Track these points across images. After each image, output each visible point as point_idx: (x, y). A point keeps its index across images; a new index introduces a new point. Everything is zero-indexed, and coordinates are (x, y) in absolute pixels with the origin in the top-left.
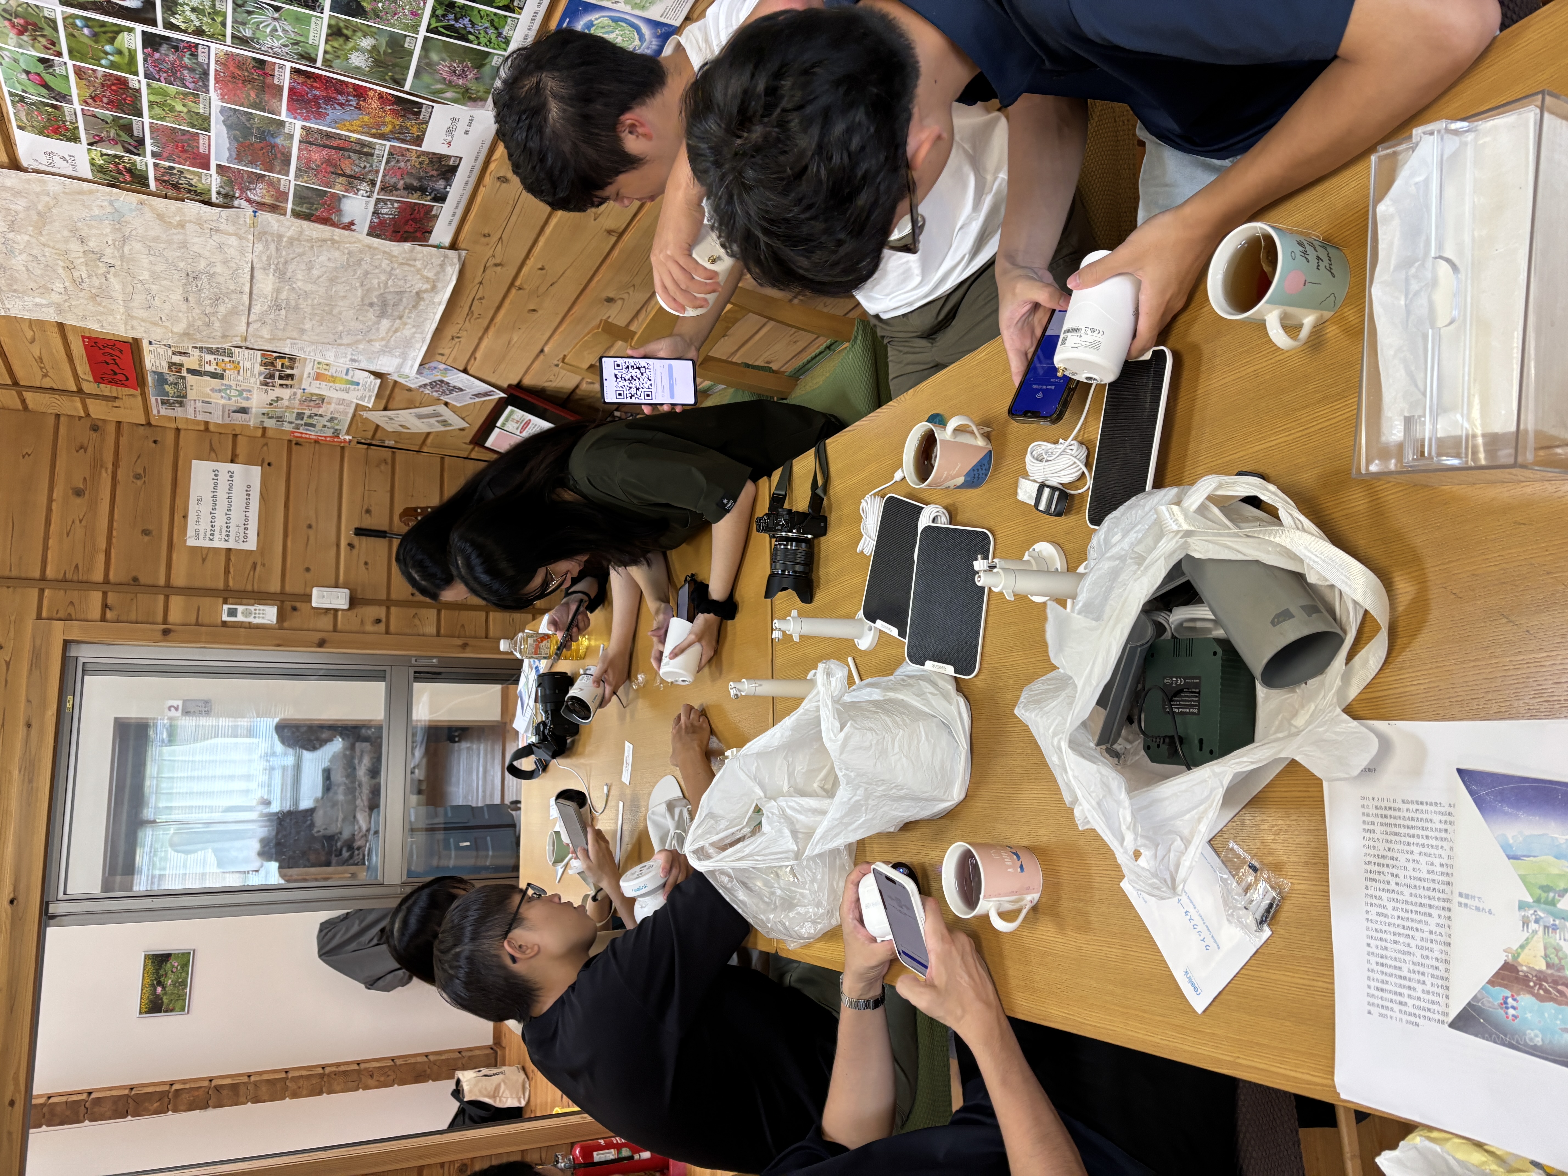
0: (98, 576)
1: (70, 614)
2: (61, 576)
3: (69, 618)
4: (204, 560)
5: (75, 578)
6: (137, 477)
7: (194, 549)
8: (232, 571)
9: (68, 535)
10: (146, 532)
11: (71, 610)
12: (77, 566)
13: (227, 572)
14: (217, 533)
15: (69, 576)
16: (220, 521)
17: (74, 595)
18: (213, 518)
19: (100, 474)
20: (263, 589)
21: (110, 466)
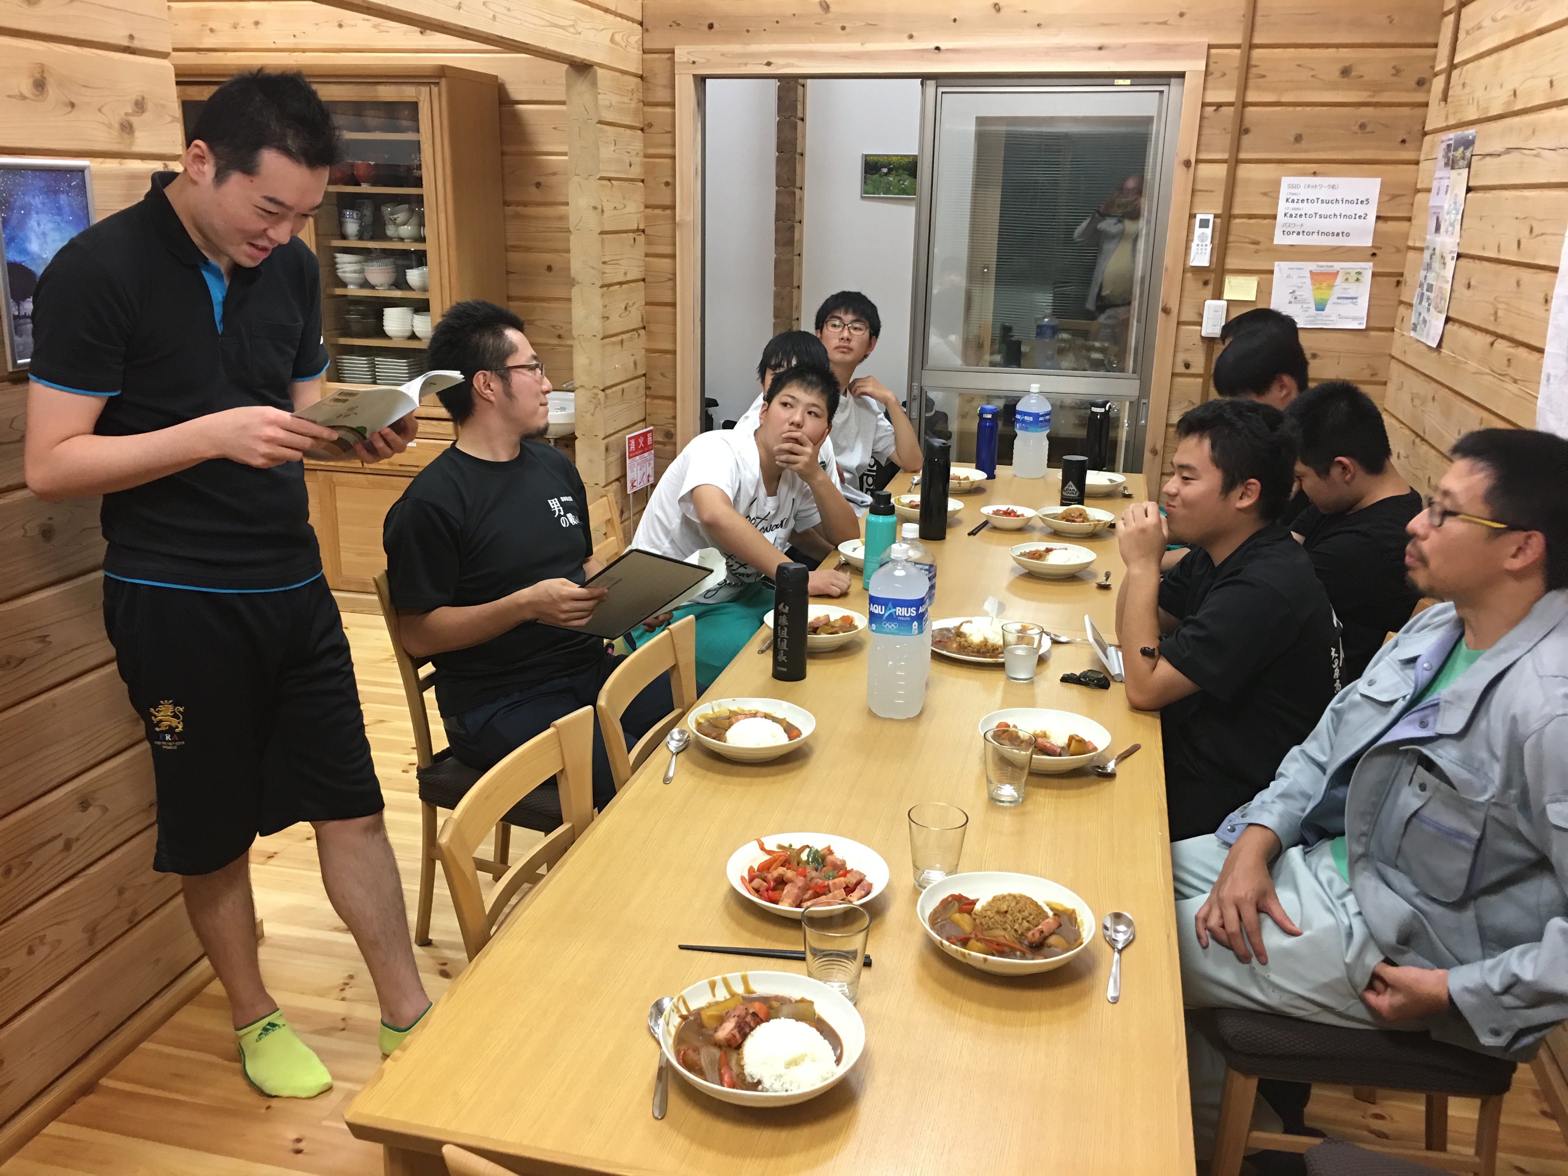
0: (1251, 97)
1: (1212, 74)
2: (1253, 62)
3: (1207, 73)
4: (1265, 194)
5: (1250, 76)
6: (1362, 126)
7: (1278, 184)
8: (1252, 221)
9: (1299, 66)
10: (1298, 138)
11: (1217, 74)
12: (1263, 76)
13: (1251, 217)
14: (1295, 205)
15: (1253, 71)
16: (1307, 208)
17: (1234, 76)
18: (1312, 201)
19: (1365, 90)
20: (1230, 252)
21: (1375, 100)
